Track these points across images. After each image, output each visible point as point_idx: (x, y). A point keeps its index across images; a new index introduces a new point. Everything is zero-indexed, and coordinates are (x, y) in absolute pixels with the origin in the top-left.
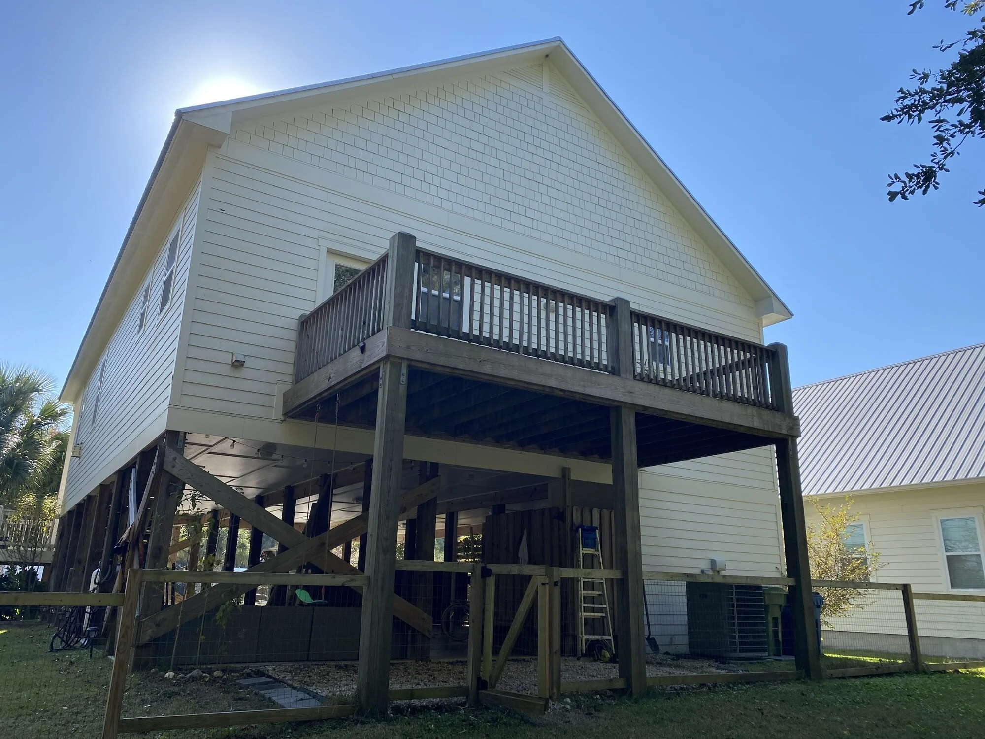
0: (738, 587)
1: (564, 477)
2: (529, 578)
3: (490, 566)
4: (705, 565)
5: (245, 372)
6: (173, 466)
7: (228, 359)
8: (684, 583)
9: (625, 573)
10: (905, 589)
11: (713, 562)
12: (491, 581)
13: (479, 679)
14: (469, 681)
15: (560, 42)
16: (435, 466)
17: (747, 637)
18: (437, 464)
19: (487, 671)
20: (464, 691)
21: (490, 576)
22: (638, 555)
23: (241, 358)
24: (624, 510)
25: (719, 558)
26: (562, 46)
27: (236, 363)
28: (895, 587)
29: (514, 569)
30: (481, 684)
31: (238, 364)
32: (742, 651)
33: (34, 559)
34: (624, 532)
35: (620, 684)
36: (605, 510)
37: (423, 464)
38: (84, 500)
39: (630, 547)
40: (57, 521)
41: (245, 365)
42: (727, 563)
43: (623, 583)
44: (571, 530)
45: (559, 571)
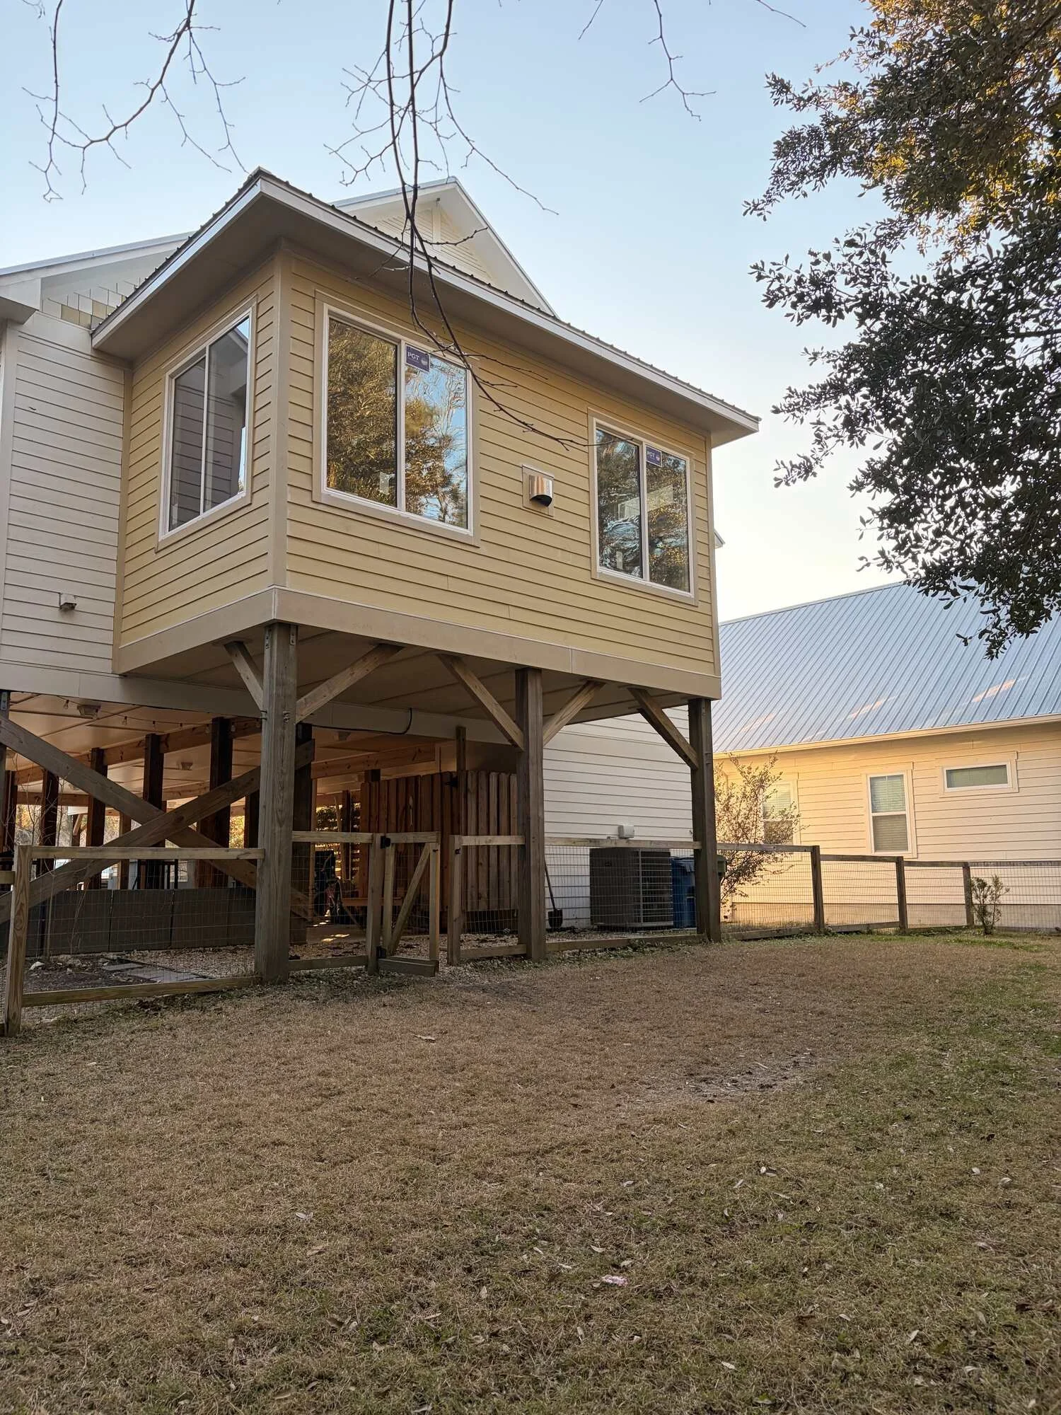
0: (644, 854)
1: (458, 737)
2: (422, 845)
3: (389, 836)
4: (612, 832)
5: (79, 618)
7: (55, 601)
8: (587, 851)
9: (527, 839)
10: (814, 851)
11: (621, 828)
12: (390, 850)
13: (379, 949)
14: (368, 950)
17: (651, 906)
19: (387, 940)
20: (364, 961)
21: (388, 845)
22: (541, 821)
23: (70, 600)
24: (527, 776)
25: (627, 825)
27: (66, 606)
28: (804, 849)
29: (411, 838)
30: (380, 952)
31: (68, 608)
32: (646, 920)
34: (527, 797)
35: (518, 951)
36: (503, 774)
39: (532, 812)
41: (76, 608)
42: (636, 829)
43: (524, 850)
44: (466, 797)
45: (460, 839)
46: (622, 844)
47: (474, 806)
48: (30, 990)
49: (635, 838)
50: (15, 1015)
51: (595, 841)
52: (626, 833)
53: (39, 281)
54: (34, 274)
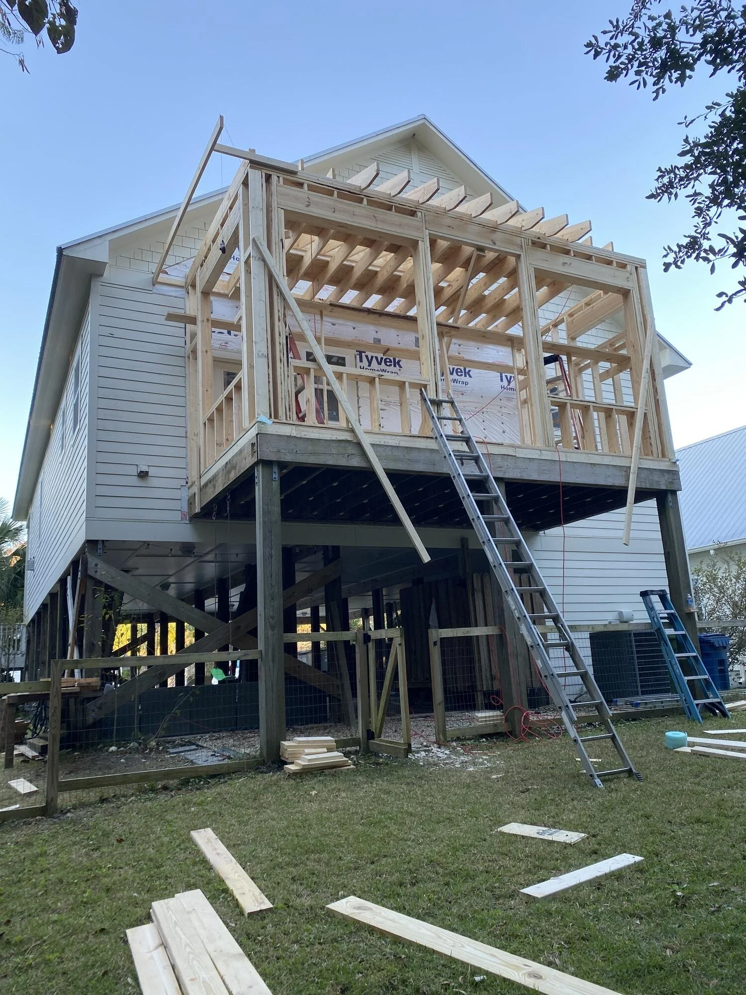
0: (636, 635)
1: (463, 546)
2: (391, 639)
4: (611, 617)
5: (152, 482)
6: (96, 572)
7: (134, 471)
8: (587, 635)
11: (621, 613)
12: (371, 645)
13: (369, 732)
14: (360, 733)
15: (424, 120)
16: (336, 549)
17: (648, 681)
18: (338, 547)
19: (374, 724)
21: (369, 641)
23: (145, 469)
25: (627, 609)
26: (427, 124)
27: (142, 474)
29: (383, 634)
30: (370, 736)
31: (143, 475)
32: (644, 693)
33: (8, 664)
35: (505, 728)
37: (326, 548)
38: (39, 608)
40: (25, 630)
41: (150, 475)
42: (634, 613)
43: (501, 637)
44: (473, 595)
45: (437, 632)
46: (624, 627)
47: (481, 602)
48: (62, 779)
49: (635, 622)
50: (52, 798)
51: (593, 626)
52: (625, 618)
53: (107, 243)
54: (104, 238)
